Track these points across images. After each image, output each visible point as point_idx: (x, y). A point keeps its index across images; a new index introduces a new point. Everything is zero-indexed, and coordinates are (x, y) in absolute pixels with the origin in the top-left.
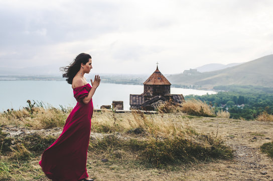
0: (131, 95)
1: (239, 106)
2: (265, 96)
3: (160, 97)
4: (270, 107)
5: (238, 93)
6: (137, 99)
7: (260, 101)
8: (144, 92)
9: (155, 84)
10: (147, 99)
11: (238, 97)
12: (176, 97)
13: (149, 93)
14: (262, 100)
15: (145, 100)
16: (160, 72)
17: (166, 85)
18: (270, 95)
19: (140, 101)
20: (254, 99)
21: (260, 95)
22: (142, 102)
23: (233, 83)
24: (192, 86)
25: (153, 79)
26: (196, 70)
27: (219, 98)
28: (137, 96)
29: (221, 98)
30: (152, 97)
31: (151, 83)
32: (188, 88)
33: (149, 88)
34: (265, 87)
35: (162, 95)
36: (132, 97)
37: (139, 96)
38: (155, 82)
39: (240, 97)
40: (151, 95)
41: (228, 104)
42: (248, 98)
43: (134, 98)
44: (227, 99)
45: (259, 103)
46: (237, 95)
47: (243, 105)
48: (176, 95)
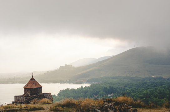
0: (15, 96)
1: (109, 96)
2: (131, 84)
3: (35, 96)
4: (134, 94)
5: (108, 83)
6: (20, 98)
7: (127, 90)
8: (24, 93)
9: (32, 88)
10: (26, 98)
11: (108, 88)
12: (46, 95)
13: (27, 94)
14: (128, 89)
15: (25, 99)
16: (34, 80)
17: (39, 88)
18: (135, 84)
19: (22, 100)
20: (122, 88)
21: (127, 84)
22: (23, 100)
23: (104, 75)
24: (68, 80)
25: (30, 84)
26: (71, 65)
27: (92, 90)
28: (20, 97)
29: (94, 90)
30: (30, 96)
31: (29, 87)
32: (65, 83)
33: (28, 91)
34: (131, 76)
35: (37, 95)
36: (16, 97)
37: (21, 96)
38: (31, 86)
39: (110, 87)
40: (29, 95)
41: (100, 95)
42: (117, 87)
43: (18, 98)
44: (99, 90)
45: (125, 91)
46: (108, 86)
47: (112, 94)
48: (46, 94)
